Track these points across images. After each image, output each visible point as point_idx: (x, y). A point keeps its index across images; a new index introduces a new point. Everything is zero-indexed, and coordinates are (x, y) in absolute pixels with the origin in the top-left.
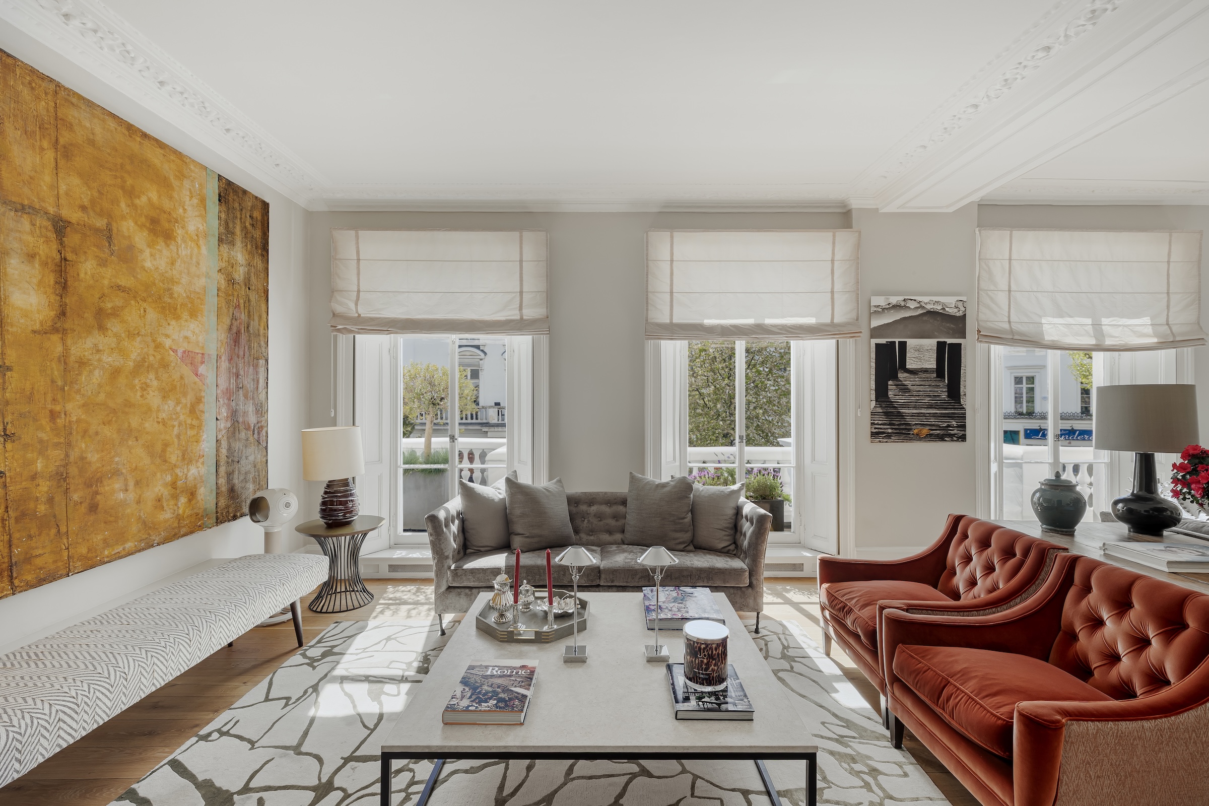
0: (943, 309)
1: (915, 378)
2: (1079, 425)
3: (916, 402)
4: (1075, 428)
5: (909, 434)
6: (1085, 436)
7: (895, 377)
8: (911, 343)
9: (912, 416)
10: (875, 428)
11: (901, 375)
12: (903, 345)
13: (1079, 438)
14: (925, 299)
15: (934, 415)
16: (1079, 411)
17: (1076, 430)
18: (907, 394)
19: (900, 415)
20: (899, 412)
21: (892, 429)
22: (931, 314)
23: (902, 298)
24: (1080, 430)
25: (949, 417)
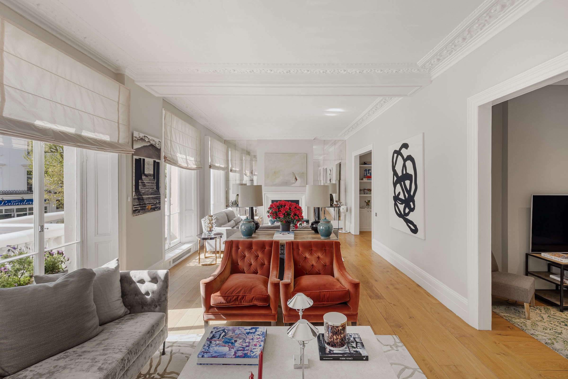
0: (155, 144)
1: (147, 179)
2: (26, 197)
3: (148, 192)
4: (24, 199)
5: (145, 209)
6: (30, 202)
7: (141, 179)
8: (147, 160)
9: (147, 199)
10: (135, 208)
11: (144, 177)
12: (144, 160)
13: (26, 204)
14: (151, 138)
15: (153, 198)
16: (26, 189)
17: (25, 200)
18: (145, 188)
19: (143, 199)
20: (142, 198)
21: (140, 207)
22: (152, 145)
23: (143, 135)
24: (27, 200)
25: (156, 198)
